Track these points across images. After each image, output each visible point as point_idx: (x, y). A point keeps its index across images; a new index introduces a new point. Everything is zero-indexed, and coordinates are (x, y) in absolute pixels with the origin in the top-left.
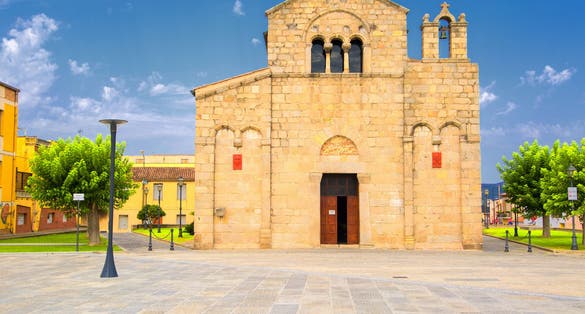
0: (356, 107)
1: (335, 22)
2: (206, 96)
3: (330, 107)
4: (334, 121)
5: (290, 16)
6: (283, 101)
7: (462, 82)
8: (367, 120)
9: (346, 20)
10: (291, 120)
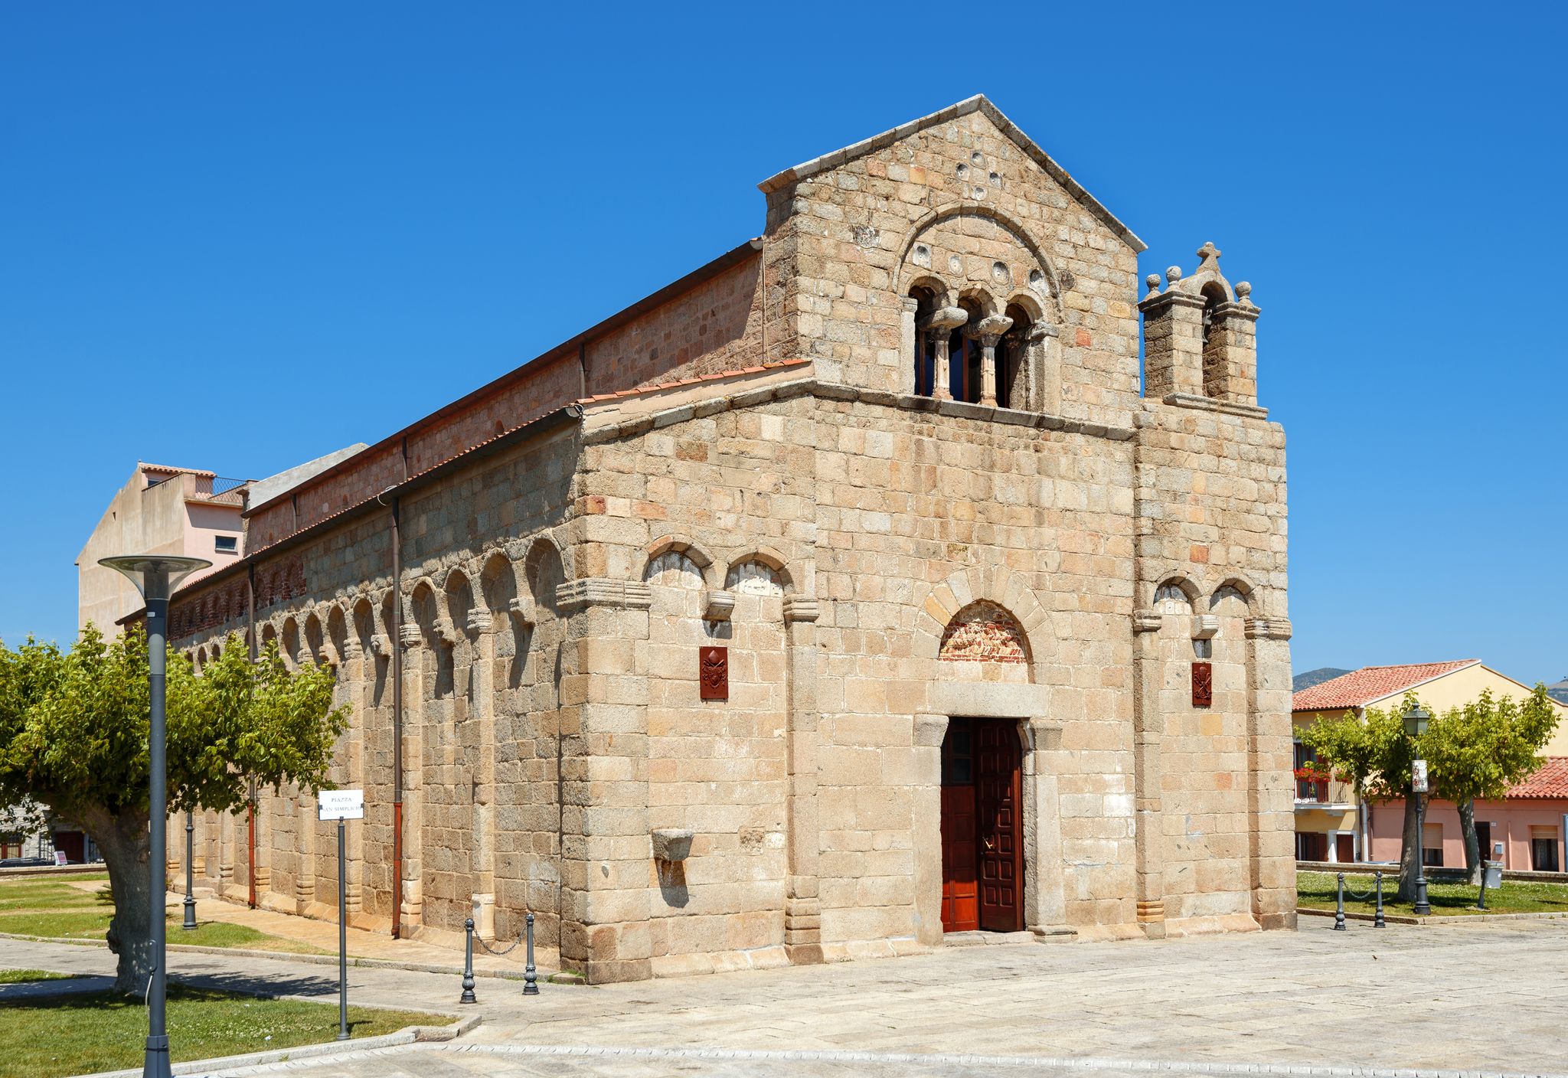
0: (1028, 516)
1: (975, 244)
2: (625, 434)
3: (964, 510)
4: (975, 554)
5: (859, 200)
6: (841, 476)
7: (1257, 470)
8: (1054, 559)
9: (999, 243)
10: (864, 542)
